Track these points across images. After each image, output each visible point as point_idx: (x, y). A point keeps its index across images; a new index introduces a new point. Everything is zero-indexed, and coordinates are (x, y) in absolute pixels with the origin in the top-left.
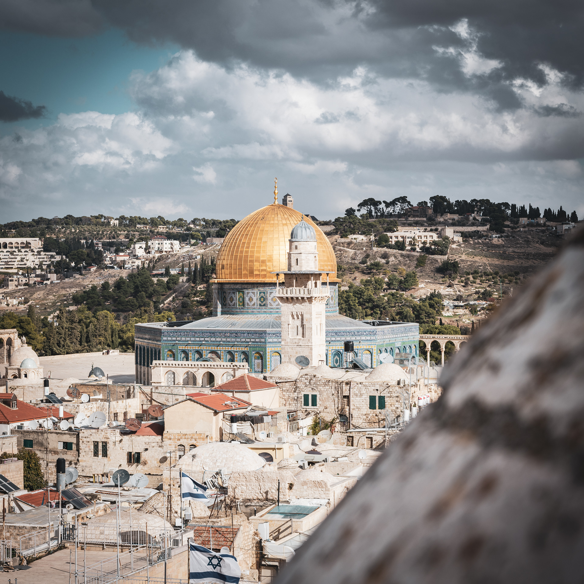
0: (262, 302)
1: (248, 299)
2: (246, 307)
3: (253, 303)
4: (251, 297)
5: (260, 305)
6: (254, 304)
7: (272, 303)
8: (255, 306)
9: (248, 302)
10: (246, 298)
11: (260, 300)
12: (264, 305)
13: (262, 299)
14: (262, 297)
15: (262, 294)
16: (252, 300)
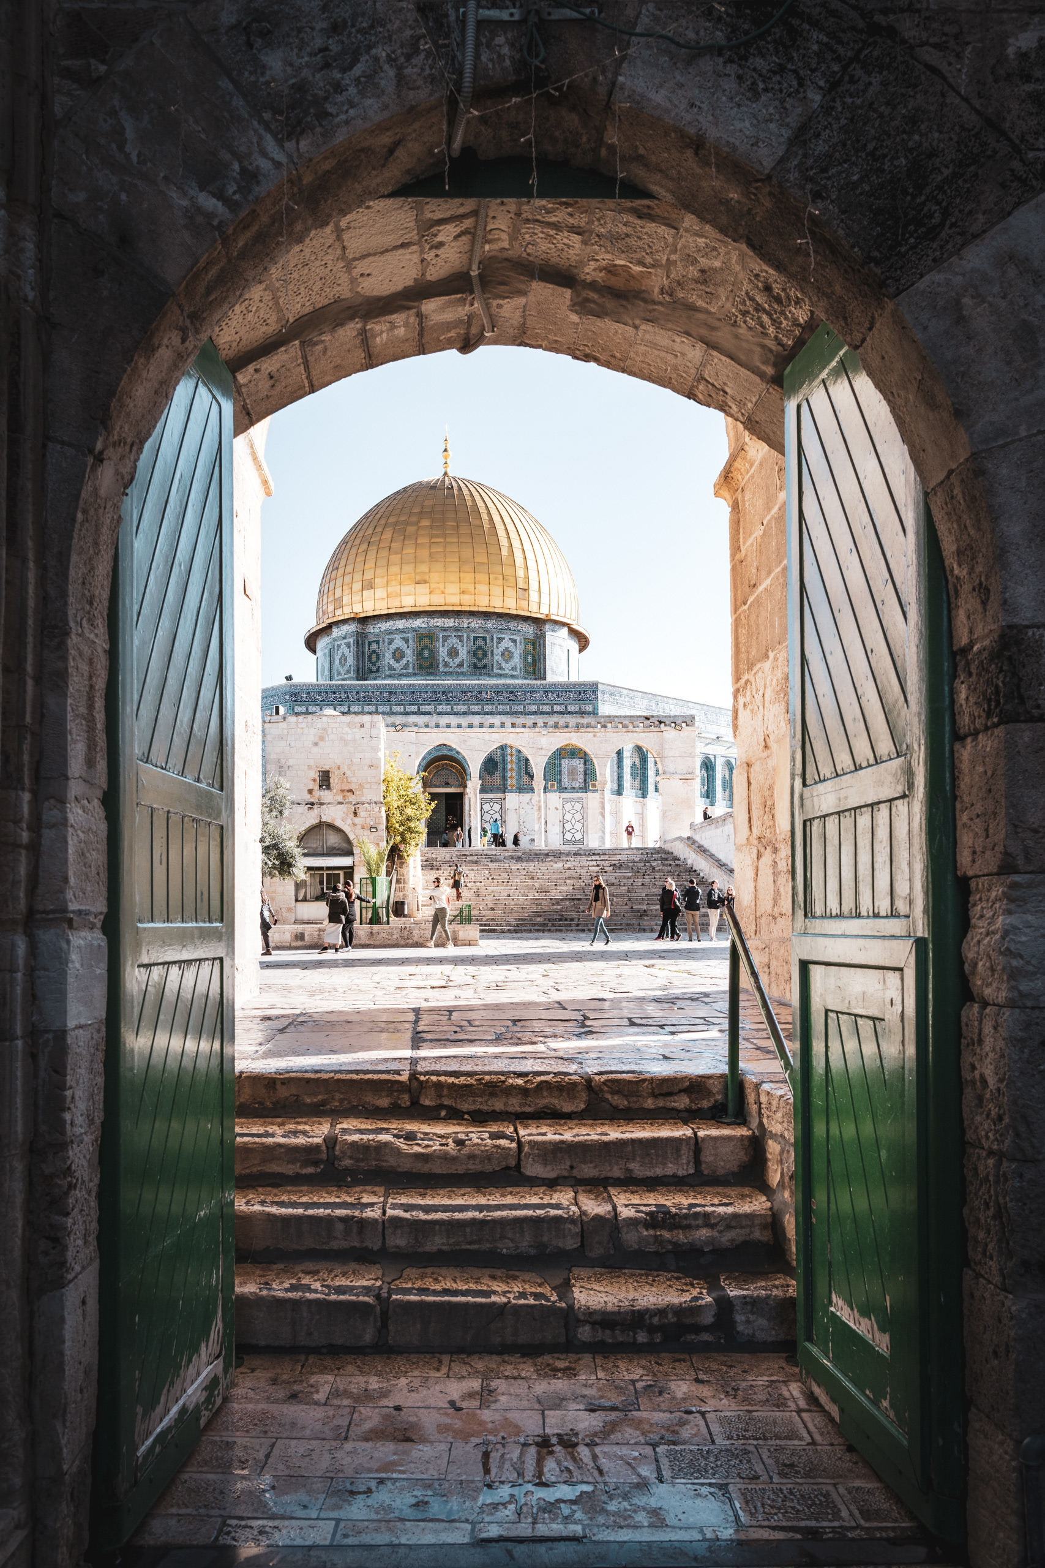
0: (480, 660)
1: (445, 652)
2: (442, 669)
3: (458, 660)
4: (453, 647)
5: (476, 666)
6: (461, 664)
7: (503, 664)
8: (465, 669)
9: (447, 659)
10: (441, 649)
11: (475, 655)
12: (485, 667)
13: (480, 652)
14: (480, 648)
15: (480, 642)
16: (457, 654)
